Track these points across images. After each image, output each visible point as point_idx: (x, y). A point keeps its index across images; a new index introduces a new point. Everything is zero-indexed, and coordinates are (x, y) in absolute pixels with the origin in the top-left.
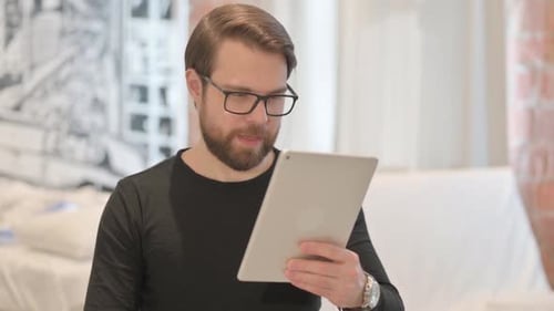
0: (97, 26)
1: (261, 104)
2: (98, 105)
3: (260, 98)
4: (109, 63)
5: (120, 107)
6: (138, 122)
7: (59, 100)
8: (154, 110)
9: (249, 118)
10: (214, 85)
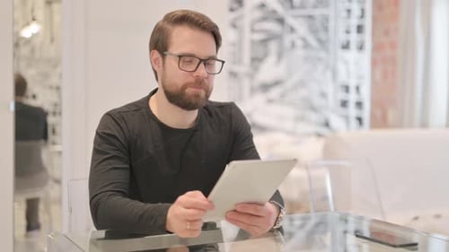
0: (322, 54)
1: (202, 65)
2: (323, 95)
3: (201, 60)
4: (329, 74)
5: (334, 96)
6: (344, 104)
7: (303, 92)
8: (352, 98)
9: (195, 74)
10: (171, 54)
